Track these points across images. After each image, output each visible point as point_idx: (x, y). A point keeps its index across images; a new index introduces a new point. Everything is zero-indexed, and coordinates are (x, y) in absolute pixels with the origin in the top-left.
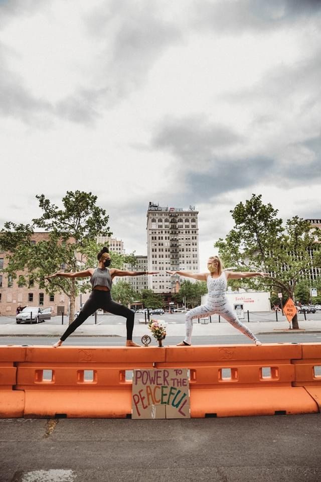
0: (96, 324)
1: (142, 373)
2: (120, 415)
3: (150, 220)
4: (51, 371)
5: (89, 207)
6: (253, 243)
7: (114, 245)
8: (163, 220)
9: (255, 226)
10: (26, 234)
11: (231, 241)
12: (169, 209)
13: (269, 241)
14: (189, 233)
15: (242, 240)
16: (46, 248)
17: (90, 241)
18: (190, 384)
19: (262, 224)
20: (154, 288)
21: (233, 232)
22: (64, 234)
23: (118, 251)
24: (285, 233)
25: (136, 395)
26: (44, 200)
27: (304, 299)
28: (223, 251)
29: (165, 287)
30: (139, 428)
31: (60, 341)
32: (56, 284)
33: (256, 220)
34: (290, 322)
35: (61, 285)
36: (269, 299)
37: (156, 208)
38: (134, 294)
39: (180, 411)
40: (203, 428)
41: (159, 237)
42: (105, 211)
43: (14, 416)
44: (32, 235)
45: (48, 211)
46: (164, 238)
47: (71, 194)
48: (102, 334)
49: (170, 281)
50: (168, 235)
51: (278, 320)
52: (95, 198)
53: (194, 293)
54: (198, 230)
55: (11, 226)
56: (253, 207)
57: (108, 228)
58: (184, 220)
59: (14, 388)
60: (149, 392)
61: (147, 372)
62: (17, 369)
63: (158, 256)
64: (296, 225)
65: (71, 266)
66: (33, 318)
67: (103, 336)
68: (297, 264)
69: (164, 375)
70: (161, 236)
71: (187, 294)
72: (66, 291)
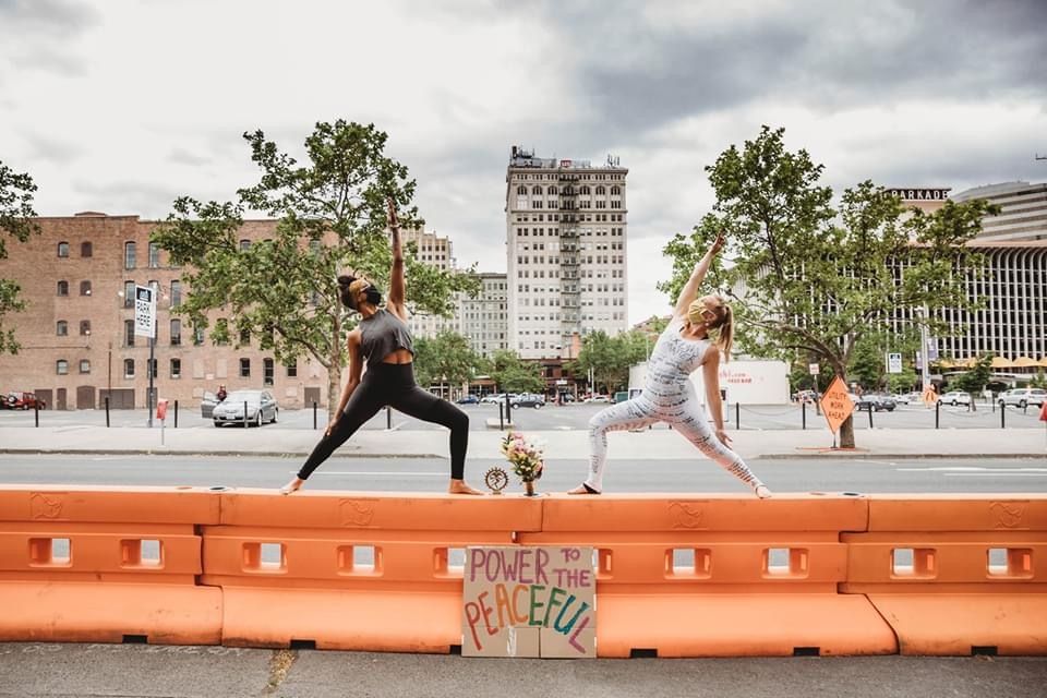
0: (389, 427)
1: (487, 555)
2: (435, 647)
3: (514, 189)
4: (279, 546)
5: (369, 160)
6: (756, 245)
7: (430, 249)
8: (545, 189)
9: (764, 203)
10: (224, 225)
11: (705, 239)
12: (558, 163)
13: (797, 241)
14: (604, 220)
15: (732, 240)
16: (271, 258)
17: (372, 242)
18: (597, 581)
19: (782, 199)
20: (521, 346)
21: (709, 220)
22: (310, 223)
23: (440, 262)
24: (838, 222)
25: (473, 604)
26: (263, 143)
27: (870, 378)
28: (685, 263)
29: (547, 345)
30: (478, 677)
31: (297, 478)
32: (297, 340)
33: (767, 190)
34: (834, 433)
35: (309, 341)
36: (788, 376)
37: (529, 161)
38: (477, 362)
39: (572, 641)
40: (625, 682)
41: (535, 230)
42: (405, 168)
43: (201, 641)
44: (238, 226)
45: (273, 169)
46: (546, 232)
47: (325, 129)
48: (403, 453)
49: (558, 332)
50: (554, 225)
51: (806, 425)
52: (383, 138)
53: (614, 359)
54: (625, 212)
55: (190, 207)
56: (761, 158)
57: (415, 210)
58: (593, 189)
59: (199, 581)
60: (502, 597)
61: (497, 554)
62: (203, 540)
63: (531, 274)
64: (866, 203)
65: (330, 298)
66: (249, 414)
67: (405, 456)
68: (861, 299)
69: (538, 561)
70: (538, 227)
71: (597, 362)
72: (321, 356)
